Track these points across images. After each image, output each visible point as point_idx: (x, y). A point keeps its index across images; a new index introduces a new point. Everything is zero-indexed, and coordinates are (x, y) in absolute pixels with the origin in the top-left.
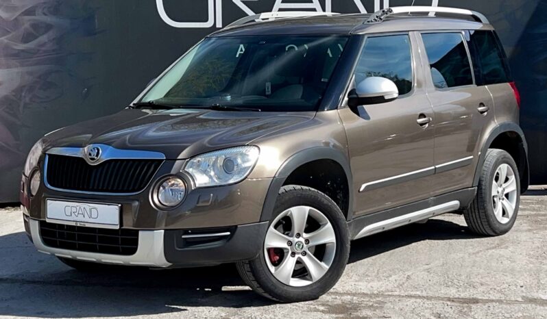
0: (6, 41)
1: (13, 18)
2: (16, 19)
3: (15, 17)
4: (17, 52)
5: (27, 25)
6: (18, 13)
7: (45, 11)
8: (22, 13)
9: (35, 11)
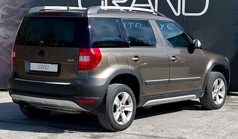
0: (13, 19)
1: (16, 9)
2: (17, 9)
3: (17, 8)
4: (17, 24)
5: (22, 12)
6: (18, 7)
7: (30, 6)
8: (20, 7)
9: (25, 6)
